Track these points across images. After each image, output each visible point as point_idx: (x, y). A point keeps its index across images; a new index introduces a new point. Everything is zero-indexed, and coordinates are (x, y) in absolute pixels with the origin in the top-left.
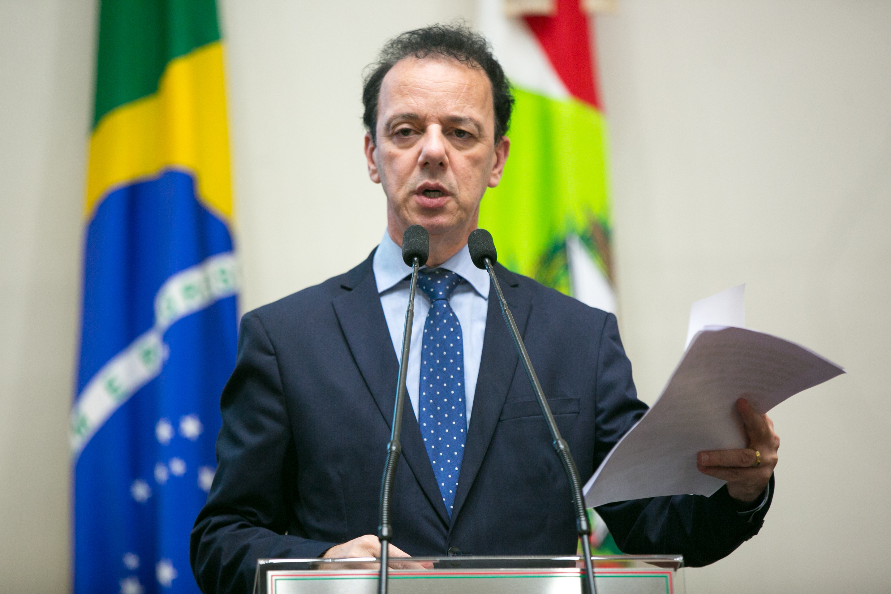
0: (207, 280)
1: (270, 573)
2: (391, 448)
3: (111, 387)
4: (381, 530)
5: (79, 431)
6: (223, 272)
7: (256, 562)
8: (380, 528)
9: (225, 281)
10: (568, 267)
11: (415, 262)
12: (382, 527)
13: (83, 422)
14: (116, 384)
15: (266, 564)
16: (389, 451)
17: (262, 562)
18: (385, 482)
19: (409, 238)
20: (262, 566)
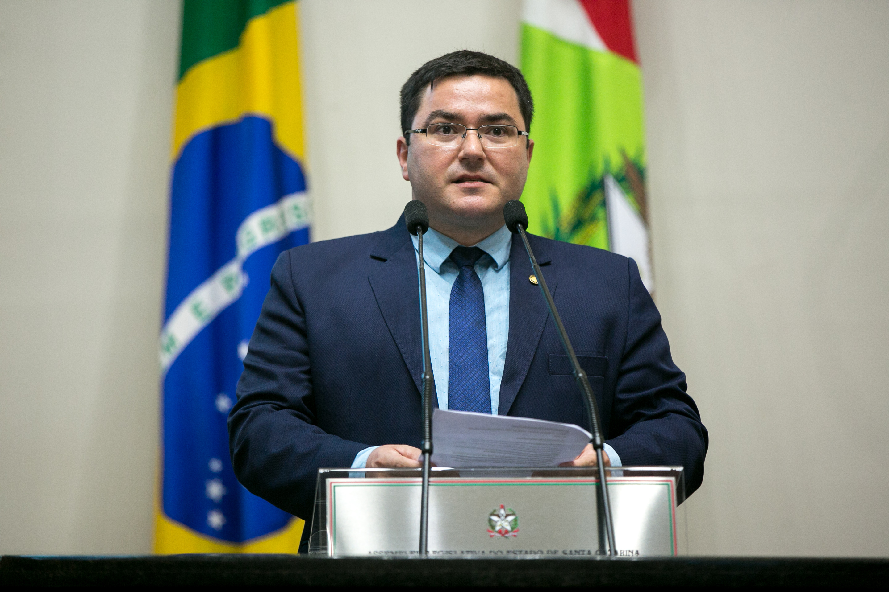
0: (282, 215)
1: (329, 481)
2: (425, 378)
3: (196, 310)
4: (424, 445)
5: (168, 349)
6: (296, 208)
7: (317, 471)
8: (423, 442)
9: (299, 216)
10: (605, 203)
11: (419, 230)
12: (425, 441)
13: (172, 341)
14: (201, 308)
15: (326, 472)
16: (424, 380)
17: (321, 471)
18: (425, 404)
19: (411, 211)
20: (322, 474)
